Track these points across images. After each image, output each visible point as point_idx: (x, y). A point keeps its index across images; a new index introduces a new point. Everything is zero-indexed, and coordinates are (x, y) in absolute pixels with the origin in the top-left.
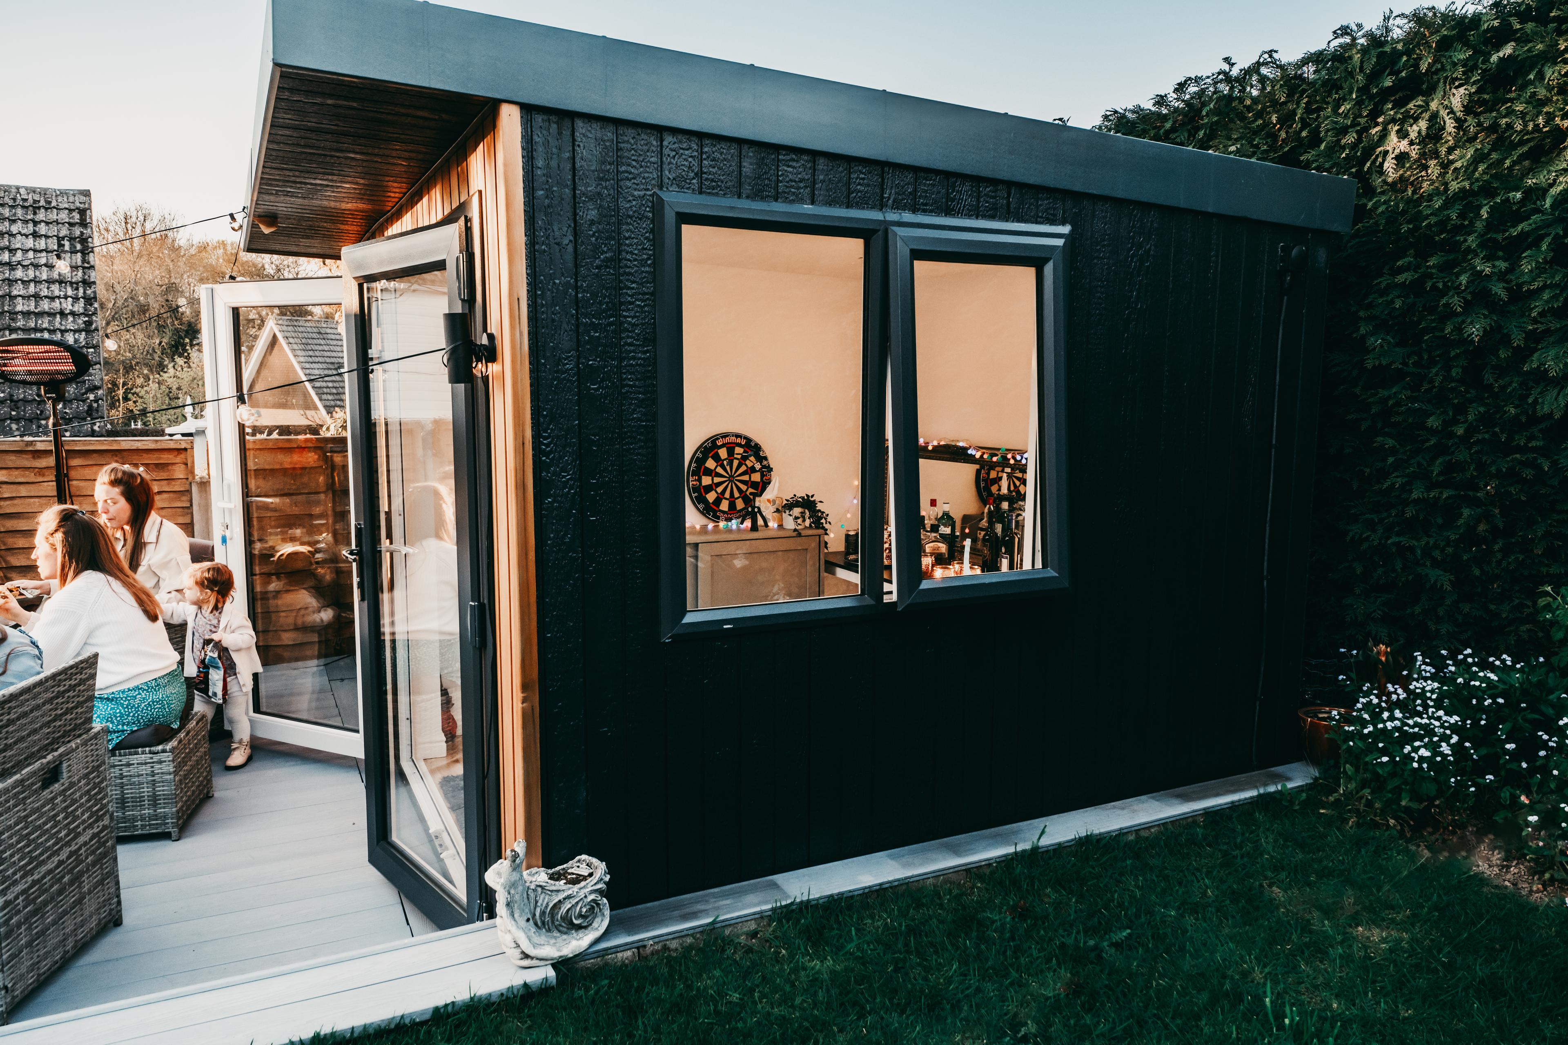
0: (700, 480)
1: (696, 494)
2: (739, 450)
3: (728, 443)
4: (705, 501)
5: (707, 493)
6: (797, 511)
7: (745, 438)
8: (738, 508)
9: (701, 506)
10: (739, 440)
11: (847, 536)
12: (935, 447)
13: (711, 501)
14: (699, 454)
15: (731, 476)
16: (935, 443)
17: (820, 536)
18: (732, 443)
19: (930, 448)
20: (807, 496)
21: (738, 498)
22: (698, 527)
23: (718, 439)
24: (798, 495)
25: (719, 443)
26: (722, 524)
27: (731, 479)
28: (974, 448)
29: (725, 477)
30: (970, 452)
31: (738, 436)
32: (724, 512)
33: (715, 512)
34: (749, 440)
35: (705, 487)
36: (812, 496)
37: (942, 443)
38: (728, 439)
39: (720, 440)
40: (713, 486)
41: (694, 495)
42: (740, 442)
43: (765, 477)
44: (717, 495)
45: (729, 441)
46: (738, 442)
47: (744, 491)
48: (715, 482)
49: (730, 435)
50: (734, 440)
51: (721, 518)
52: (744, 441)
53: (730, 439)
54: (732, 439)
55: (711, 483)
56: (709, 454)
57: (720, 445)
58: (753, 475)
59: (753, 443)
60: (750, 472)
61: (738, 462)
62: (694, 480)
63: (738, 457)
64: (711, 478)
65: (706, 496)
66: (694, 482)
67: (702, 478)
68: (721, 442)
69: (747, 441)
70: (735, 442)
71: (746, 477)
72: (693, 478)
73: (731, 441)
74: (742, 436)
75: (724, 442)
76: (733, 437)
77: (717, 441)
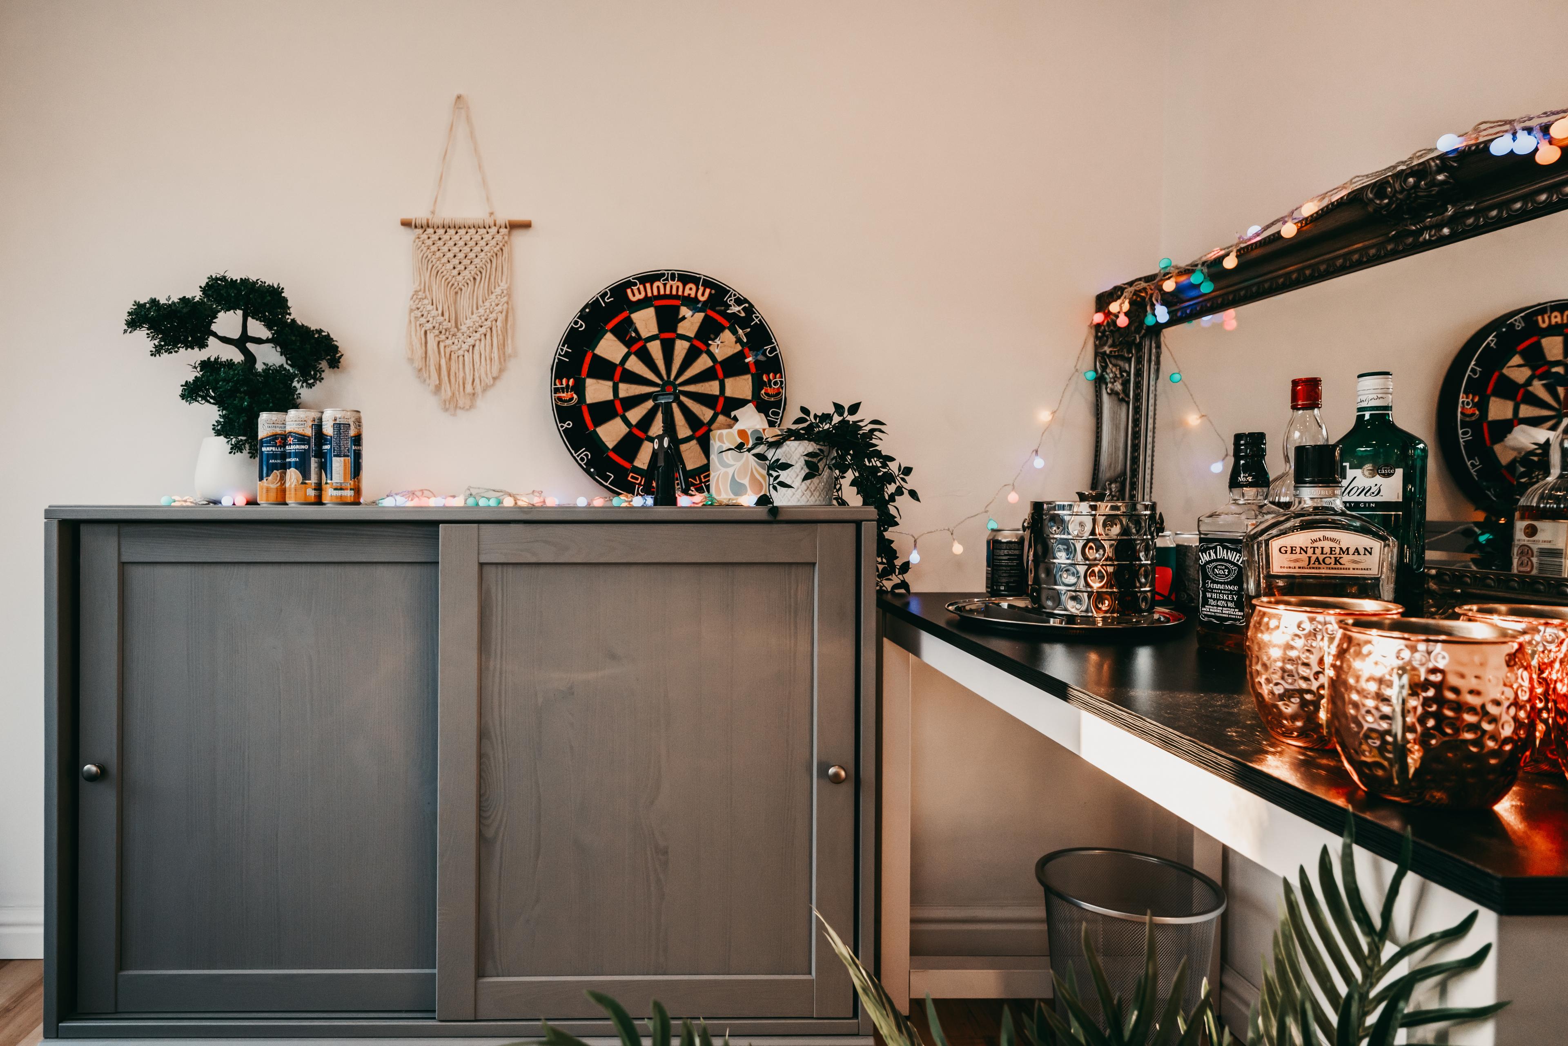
0: (580, 389)
1: (569, 424)
2: (690, 315)
3: (659, 297)
4: (595, 445)
5: (598, 423)
7: (708, 283)
8: (689, 466)
9: (581, 456)
10: (690, 290)
11: (994, 545)
13: (610, 445)
14: (577, 323)
15: (668, 382)
16: (1309, 209)
17: (858, 523)
18: (670, 297)
20: (839, 408)
21: (687, 440)
23: (632, 286)
24: (816, 412)
25: (635, 295)
27: (667, 389)
29: (654, 384)
31: (686, 278)
32: (647, 475)
33: (621, 474)
34: (719, 291)
35: (593, 407)
38: (658, 287)
39: (639, 289)
40: (618, 406)
41: (562, 427)
42: (693, 295)
43: (771, 387)
44: (628, 430)
45: (662, 292)
46: (689, 295)
47: (706, 422)
48: (622, 394)
49: (663, 275)
50: (678, 288)
51: (638, 488)
52: (708, 291)
53: (665, 285)
54: (671, 287)
55: (610, 397)
56: (606, 323)
57: (639, 300)
58: (729, 382)
59: (733, 298)
60: (720, 374)
61: (686, 345)
62: (562, 389)
63: (687, 334)
64: (611, 384)
65: (599, 430)
66: (563, 393)
67: (587, 384)
68: (640, 293)
69: (713, 292)
70: (680, 293)
71: (711, 386)
72: (562, 382)
73: (668, 292)
74: (700, 278)
75: (650, 294)
76: (673, 280)
77: (629, 291)
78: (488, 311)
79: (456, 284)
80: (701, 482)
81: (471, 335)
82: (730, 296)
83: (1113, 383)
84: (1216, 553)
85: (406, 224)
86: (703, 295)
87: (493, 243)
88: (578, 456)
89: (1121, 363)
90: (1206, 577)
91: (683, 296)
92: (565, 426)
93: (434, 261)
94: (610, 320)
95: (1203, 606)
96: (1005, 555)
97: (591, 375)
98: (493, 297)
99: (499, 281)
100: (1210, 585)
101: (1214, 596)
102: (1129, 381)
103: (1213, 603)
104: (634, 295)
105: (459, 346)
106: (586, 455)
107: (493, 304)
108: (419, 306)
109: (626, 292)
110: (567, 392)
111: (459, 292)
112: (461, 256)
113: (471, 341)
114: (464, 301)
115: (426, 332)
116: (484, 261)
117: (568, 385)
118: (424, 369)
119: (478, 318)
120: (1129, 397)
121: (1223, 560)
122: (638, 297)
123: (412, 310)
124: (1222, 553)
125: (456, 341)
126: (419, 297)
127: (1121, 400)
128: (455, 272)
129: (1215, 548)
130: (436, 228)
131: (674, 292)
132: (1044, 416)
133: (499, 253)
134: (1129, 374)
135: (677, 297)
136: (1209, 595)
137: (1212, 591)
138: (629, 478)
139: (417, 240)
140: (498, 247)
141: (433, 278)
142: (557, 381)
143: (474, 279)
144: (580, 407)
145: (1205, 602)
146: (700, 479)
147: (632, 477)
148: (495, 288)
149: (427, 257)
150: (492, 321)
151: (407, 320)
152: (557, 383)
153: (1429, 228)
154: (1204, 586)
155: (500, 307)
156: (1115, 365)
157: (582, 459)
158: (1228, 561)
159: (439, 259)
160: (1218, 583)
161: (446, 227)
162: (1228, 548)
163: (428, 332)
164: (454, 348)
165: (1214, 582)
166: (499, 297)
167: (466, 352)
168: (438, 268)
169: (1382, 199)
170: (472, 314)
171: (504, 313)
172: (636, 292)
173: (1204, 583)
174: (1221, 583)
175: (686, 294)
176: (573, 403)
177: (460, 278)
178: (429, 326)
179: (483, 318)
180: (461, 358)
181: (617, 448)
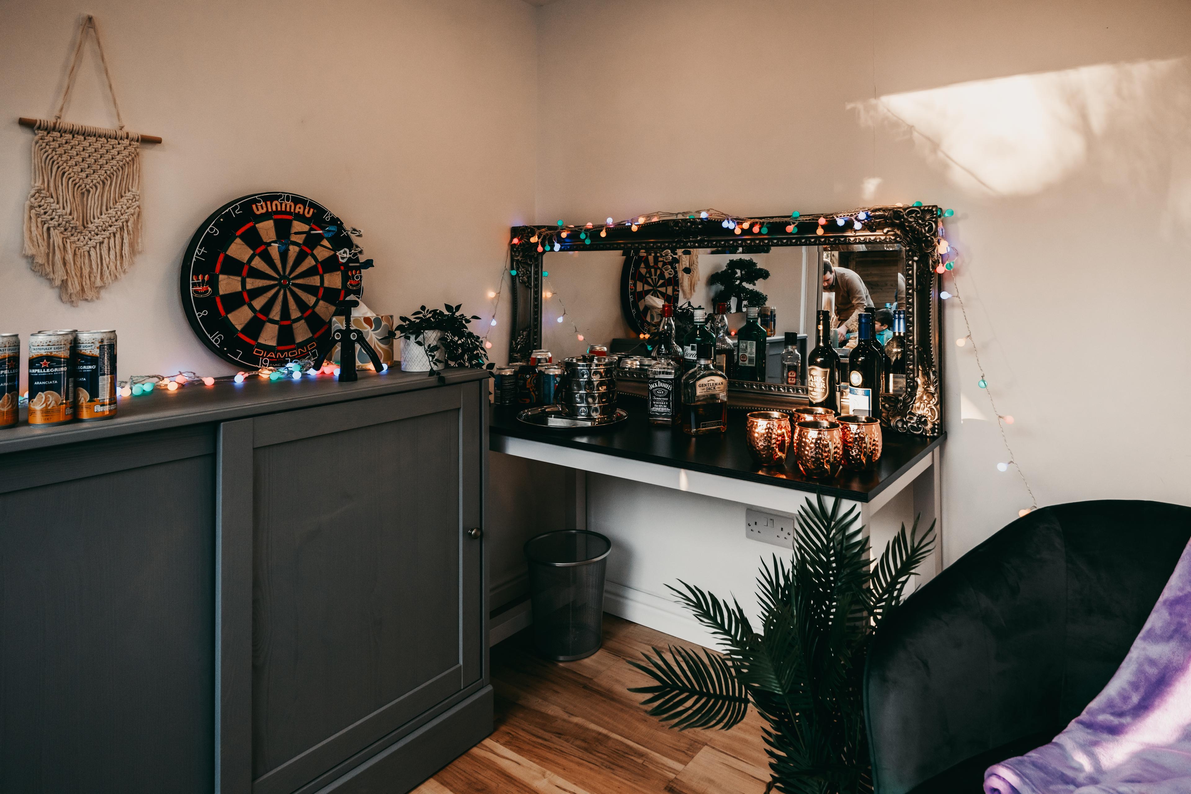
0: (214, 283)
1: (205, 313)
2: (298, 226)
3: (277, 212)
4: (227, 328)
5: (230, 310)
6: (432, 336)
7: (313, 205)
8: (299, 339)
9: (215, 339)
10: (299, 209)
12: (641, 227)
13: (239, 328)
14: (213, 230)
15: (284, 277)
16: (641, 221)
17: (480, 380)
18: (285, 213)
19: (634, 228)
20: (447, 307)
21: (298, 320)
22: (209, 382)
23: (255, 201)
24: (430, 307)
25: (260, 209)
26: (266, 374)
27: (283, 282)
28: (733, 220)
29: (273, 278)
30: (725, 224)
31: (297, 200)
32: (268, 349)
33: (248, 349)
34: (320, 211)
35: (225, 297)
36: (458, 308)
37: (655, 219)
38: (276, 205)
39: (261, 205)
40: (245, 296)
41: (199, 315)
42: (301, 213)
43: (353, 279)
44: (253, 314)
45: (279, 209)
46: (299, 212)
47: (311, 305)
48: (249, 287)
49: (281, 196)
50: (291, 206)
51: (262, 360)
52: (312, 210)
53: (281, 204)
54: (286, 205)
55: (239, 289)
56: (236, 231)
57: (262, 214)
58: (327, 277)
59: (329, 217)
60: (321, 270)
61: (297, 249)
62: (199, 283)
63: (298, 241)
64: (239, 278)
65: (229, 316)
66: (200, 286)
67: (220, 279)
68: (263, 209)
69: (315, 211)
70: (292, 210)
71: (314, 279)
72: (198, 278)
73: (283, 209)
74: (307, 201)
75: (270, 210)
76: (288, 200)
77: (254, 206)
78: (119, 213)
79: (83, 186)
80: (308, 351)
81: (99, 233)
82: (327, 215)
83: (523, 277)
84: (657, 384)
85: (26, 124)
86: (308, 213)
87: (126, 153)
88: (213, 339)
89: (526, 266)
90: (653, 395)
91: (295, 213)
92: (202, 314)
93: (61, 163)
94: (239, 228)
95: (652, 407)
96: (509, 383)
97: (223, 272)
98: (124, 200)
99: (130, 187)
100: (655, 398)
101: (657, 403)
102: (531, 276)
103: (657, 406)
104: (258, 210)
105: (85, 242)
106: (220, 337)
107: (125, 207)
108: (42, 203)
109: (252, 208)
110: (203, 286)
111: (86, 193)
112: (91, 160)
113: (99, 238)
114: (93, 201)
115: (48, 229)
116: (115, 168)
117: (203, 280)
118: (46, 264)
119: (108, 219)
120: (531, 285)
121: (661, 387)
122: (261, 211)
123: (32, 207)
124: (660, 384)
125: (82, 238)
126: (42, 195)
127: (527, 287)
128: (83, 175)
129: (657, 382)
130: (63, 131)
131: (288, 209)
132: (491, 294)
133: (131, 163)
134: (531, 273)
135: (290, 213)
136: (654, 403)
137: (656, 400)
138: (254, 353)
139: (41, 141)
140: (130, 158)
141: (58, 178)
142: (194, 277)
143: (104, 183)
144: (215, 299)
145: (653, 406)
146: (307, 349)
147: (257, 352)
148: (125, 193)
149: (52, 157)
150: (123, 223)
151: (26, 217)
152: (194, 279)
153: (691, 242)
154: (652, 398)
155: (131, 210)
156: (523, 267)
157: (216, 341)
158: (663, 388)
159: (66, 161)
160: (659, 397)
161: (73, 132)
162: (663, 382)
163: (52, 229)
164: (80, 244)
165: (657, 397)
166: (130, 201)
167: (92, 249)
168: (65, 170)
169: (676, 227)
170: (101, 214)
171: (135, 216)
172: (260, 207)
173: (652, 397)
174: (660, 397)
175: (296, 212)
176: (207, 294)
177: (89, 180)
178: (54, 223)
179: (114, 219)
180: (86, 254)
181: (244, 330)
